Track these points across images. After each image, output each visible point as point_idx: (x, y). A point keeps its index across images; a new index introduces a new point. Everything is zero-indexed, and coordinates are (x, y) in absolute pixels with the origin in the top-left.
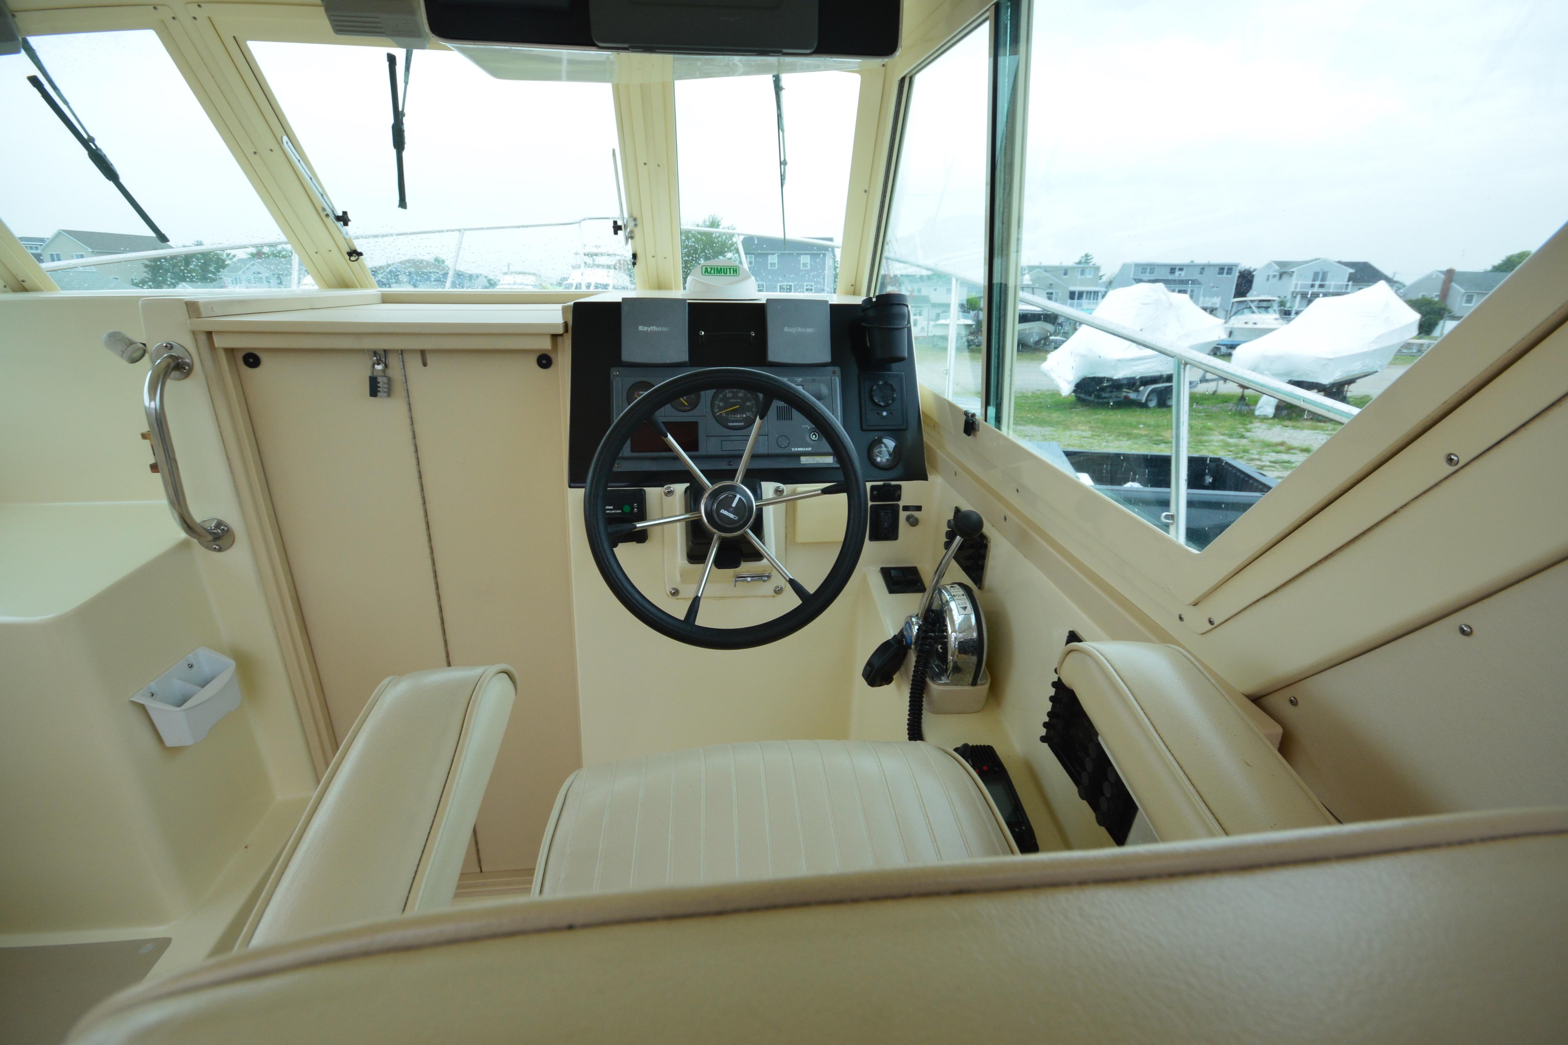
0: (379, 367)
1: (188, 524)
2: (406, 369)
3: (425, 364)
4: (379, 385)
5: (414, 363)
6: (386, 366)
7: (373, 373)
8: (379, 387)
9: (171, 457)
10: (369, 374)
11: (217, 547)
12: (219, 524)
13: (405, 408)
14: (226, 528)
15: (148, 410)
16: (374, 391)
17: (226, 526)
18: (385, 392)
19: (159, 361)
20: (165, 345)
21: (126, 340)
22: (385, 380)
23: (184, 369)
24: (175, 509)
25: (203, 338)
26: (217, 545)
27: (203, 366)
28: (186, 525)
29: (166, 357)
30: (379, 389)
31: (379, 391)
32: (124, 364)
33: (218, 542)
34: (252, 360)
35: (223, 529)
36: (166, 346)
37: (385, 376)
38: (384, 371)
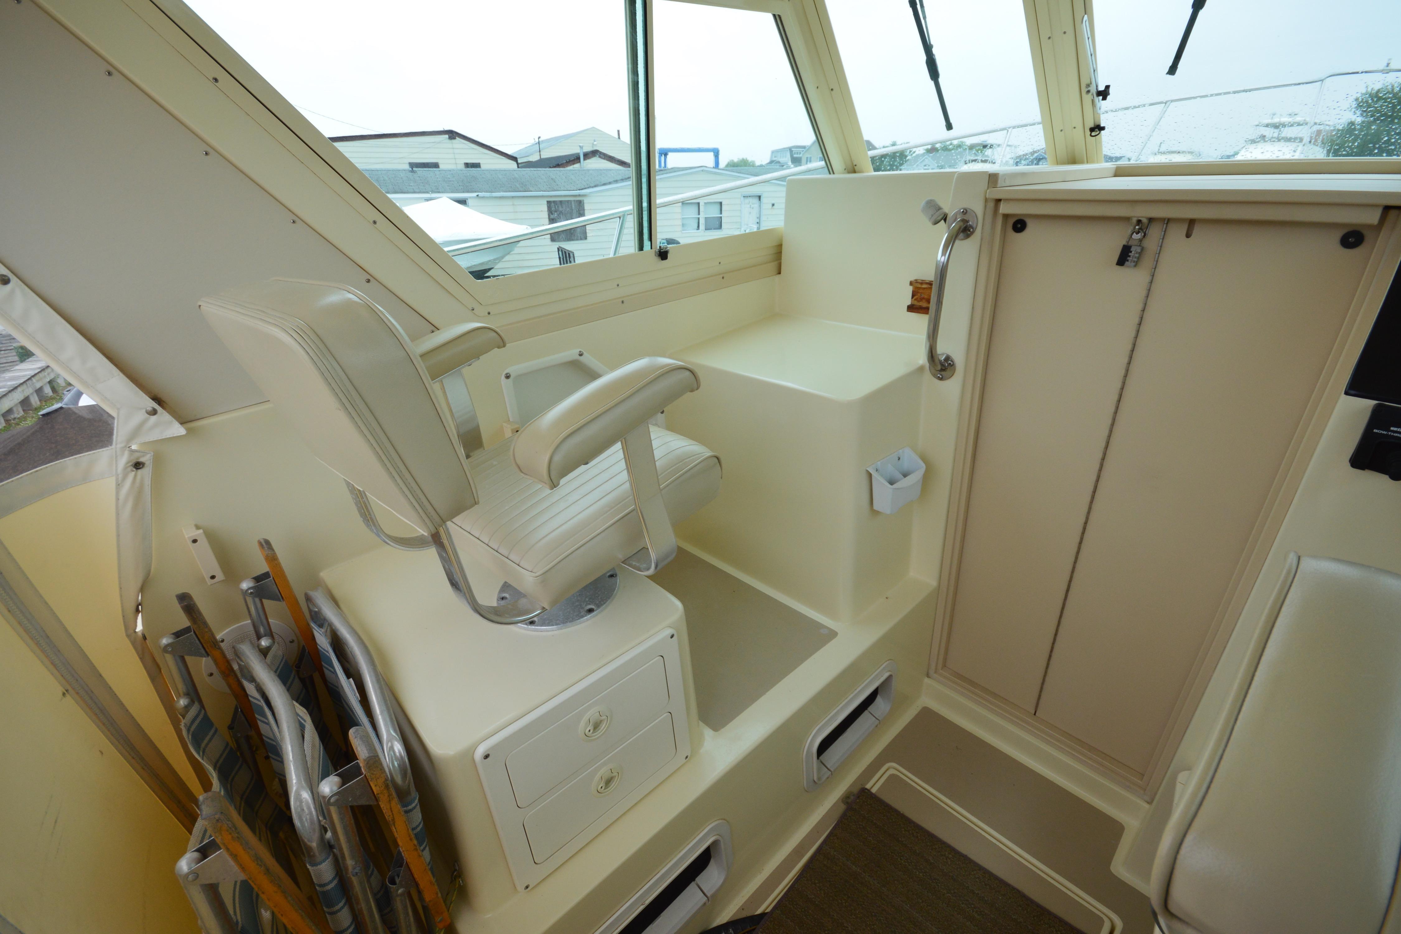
0: (1136, 237)
1: (932, 355)
2: (1165, 241)
3: (1188, 236)
4: (1130, 254)
5: (1177, 233)
6: (1144, 236)
7: (1128, 242)
8: (1129, 256)
9: (941, 300)
10: (1124, 243)
11: (940, 376)
12: (948, 358)
13: (1148, 279)
14: (952, 363)
15: (938, 263)
16: (1122, 261)
17: (952, 361)
18: (1134, 262)
19: (954, 225)
20: (962, 210)
21: (937, 206)
22: (1139, 250)
23: (969, 231)
24: (929, 341)
25: (991, 205)
26: (941, 375)
27: (983, 229)
28: (930, 354)
29: (959, 221)
30: (1128, 258)
31: (1128, 261)
32: (929, 224)
33: (942, 373)
34: (1019, 225)
35: (950, 364)
36: (963, 212)
37: (1140, 246)
38: (1141, 240)
